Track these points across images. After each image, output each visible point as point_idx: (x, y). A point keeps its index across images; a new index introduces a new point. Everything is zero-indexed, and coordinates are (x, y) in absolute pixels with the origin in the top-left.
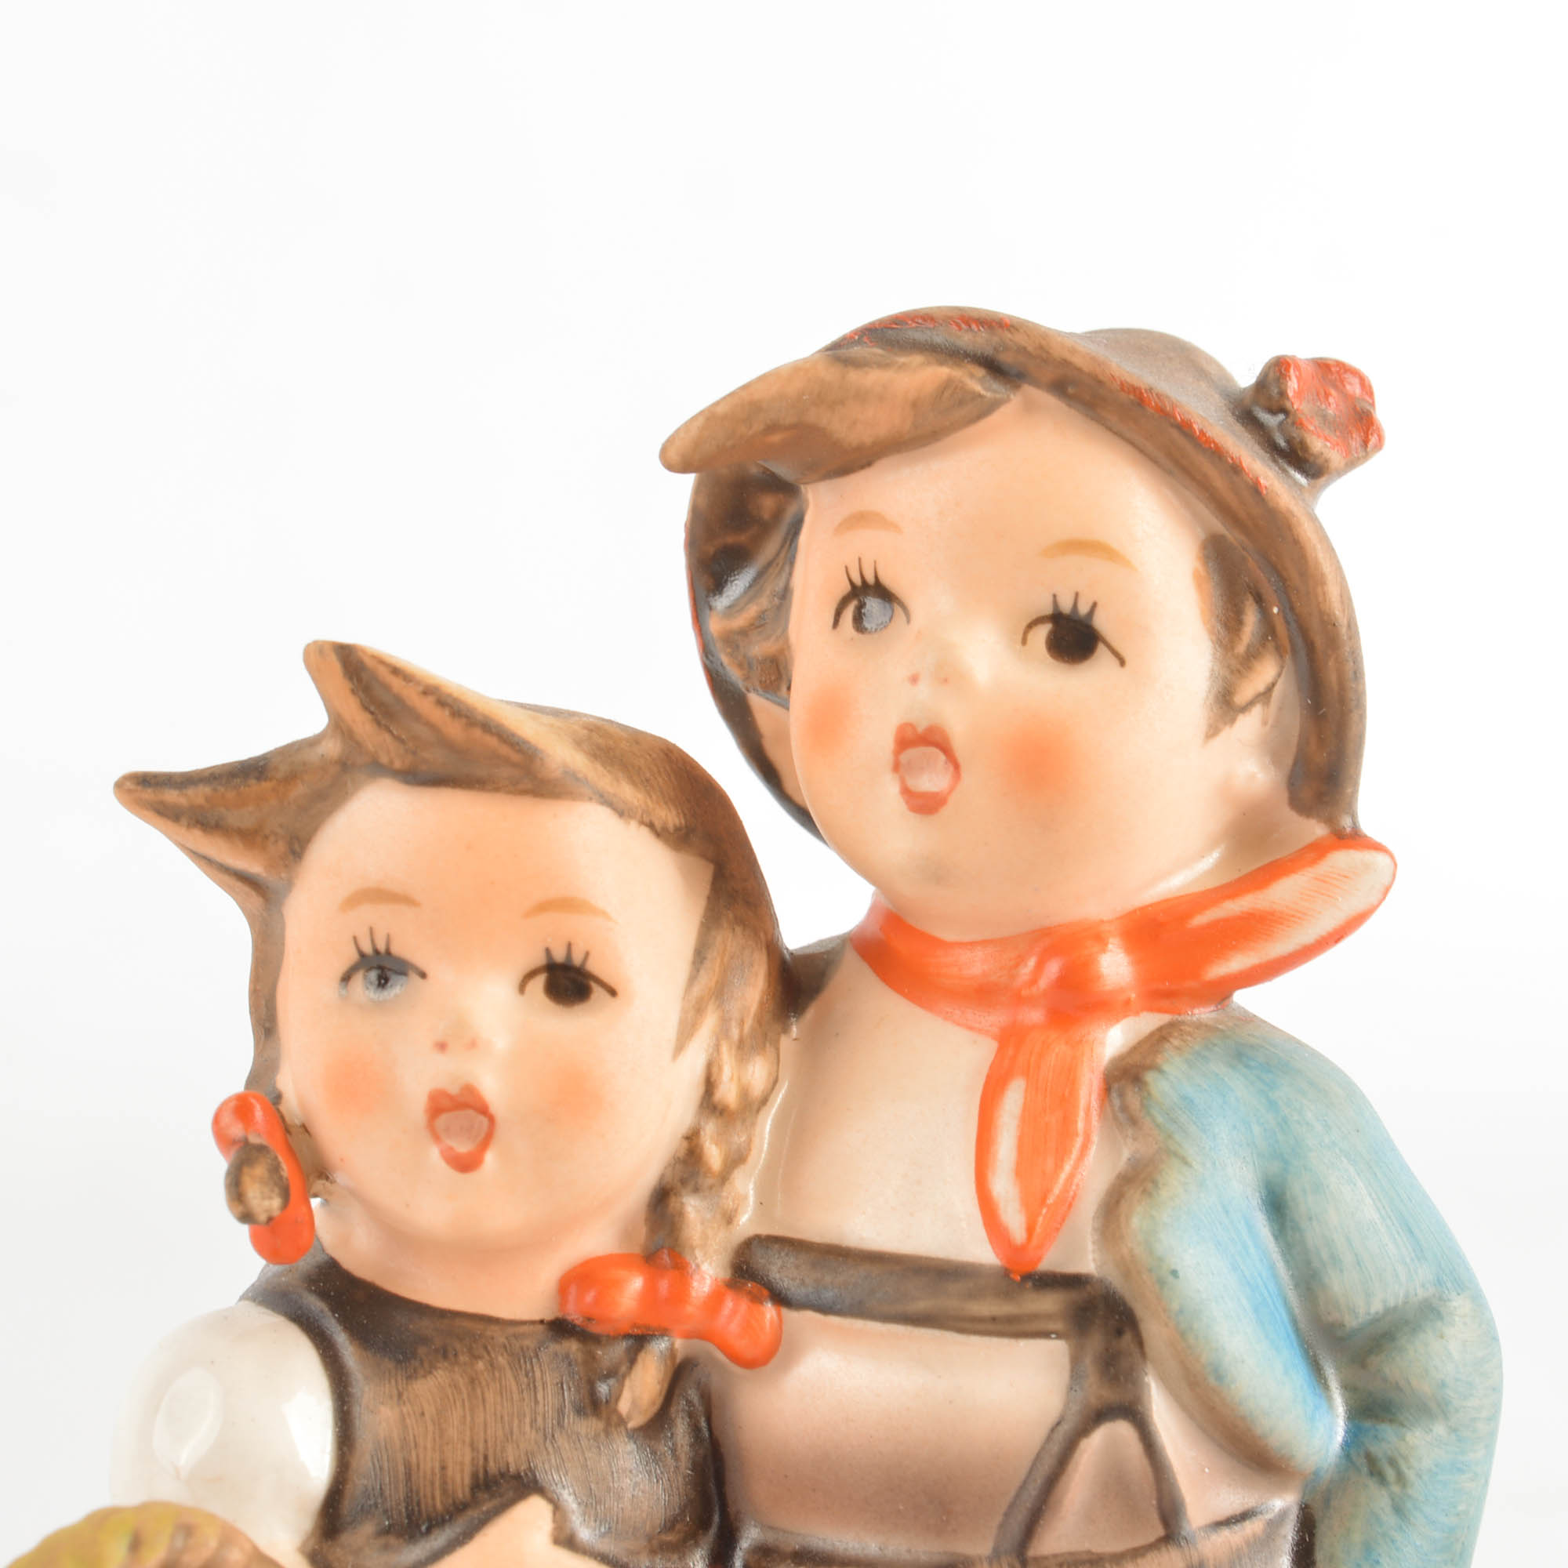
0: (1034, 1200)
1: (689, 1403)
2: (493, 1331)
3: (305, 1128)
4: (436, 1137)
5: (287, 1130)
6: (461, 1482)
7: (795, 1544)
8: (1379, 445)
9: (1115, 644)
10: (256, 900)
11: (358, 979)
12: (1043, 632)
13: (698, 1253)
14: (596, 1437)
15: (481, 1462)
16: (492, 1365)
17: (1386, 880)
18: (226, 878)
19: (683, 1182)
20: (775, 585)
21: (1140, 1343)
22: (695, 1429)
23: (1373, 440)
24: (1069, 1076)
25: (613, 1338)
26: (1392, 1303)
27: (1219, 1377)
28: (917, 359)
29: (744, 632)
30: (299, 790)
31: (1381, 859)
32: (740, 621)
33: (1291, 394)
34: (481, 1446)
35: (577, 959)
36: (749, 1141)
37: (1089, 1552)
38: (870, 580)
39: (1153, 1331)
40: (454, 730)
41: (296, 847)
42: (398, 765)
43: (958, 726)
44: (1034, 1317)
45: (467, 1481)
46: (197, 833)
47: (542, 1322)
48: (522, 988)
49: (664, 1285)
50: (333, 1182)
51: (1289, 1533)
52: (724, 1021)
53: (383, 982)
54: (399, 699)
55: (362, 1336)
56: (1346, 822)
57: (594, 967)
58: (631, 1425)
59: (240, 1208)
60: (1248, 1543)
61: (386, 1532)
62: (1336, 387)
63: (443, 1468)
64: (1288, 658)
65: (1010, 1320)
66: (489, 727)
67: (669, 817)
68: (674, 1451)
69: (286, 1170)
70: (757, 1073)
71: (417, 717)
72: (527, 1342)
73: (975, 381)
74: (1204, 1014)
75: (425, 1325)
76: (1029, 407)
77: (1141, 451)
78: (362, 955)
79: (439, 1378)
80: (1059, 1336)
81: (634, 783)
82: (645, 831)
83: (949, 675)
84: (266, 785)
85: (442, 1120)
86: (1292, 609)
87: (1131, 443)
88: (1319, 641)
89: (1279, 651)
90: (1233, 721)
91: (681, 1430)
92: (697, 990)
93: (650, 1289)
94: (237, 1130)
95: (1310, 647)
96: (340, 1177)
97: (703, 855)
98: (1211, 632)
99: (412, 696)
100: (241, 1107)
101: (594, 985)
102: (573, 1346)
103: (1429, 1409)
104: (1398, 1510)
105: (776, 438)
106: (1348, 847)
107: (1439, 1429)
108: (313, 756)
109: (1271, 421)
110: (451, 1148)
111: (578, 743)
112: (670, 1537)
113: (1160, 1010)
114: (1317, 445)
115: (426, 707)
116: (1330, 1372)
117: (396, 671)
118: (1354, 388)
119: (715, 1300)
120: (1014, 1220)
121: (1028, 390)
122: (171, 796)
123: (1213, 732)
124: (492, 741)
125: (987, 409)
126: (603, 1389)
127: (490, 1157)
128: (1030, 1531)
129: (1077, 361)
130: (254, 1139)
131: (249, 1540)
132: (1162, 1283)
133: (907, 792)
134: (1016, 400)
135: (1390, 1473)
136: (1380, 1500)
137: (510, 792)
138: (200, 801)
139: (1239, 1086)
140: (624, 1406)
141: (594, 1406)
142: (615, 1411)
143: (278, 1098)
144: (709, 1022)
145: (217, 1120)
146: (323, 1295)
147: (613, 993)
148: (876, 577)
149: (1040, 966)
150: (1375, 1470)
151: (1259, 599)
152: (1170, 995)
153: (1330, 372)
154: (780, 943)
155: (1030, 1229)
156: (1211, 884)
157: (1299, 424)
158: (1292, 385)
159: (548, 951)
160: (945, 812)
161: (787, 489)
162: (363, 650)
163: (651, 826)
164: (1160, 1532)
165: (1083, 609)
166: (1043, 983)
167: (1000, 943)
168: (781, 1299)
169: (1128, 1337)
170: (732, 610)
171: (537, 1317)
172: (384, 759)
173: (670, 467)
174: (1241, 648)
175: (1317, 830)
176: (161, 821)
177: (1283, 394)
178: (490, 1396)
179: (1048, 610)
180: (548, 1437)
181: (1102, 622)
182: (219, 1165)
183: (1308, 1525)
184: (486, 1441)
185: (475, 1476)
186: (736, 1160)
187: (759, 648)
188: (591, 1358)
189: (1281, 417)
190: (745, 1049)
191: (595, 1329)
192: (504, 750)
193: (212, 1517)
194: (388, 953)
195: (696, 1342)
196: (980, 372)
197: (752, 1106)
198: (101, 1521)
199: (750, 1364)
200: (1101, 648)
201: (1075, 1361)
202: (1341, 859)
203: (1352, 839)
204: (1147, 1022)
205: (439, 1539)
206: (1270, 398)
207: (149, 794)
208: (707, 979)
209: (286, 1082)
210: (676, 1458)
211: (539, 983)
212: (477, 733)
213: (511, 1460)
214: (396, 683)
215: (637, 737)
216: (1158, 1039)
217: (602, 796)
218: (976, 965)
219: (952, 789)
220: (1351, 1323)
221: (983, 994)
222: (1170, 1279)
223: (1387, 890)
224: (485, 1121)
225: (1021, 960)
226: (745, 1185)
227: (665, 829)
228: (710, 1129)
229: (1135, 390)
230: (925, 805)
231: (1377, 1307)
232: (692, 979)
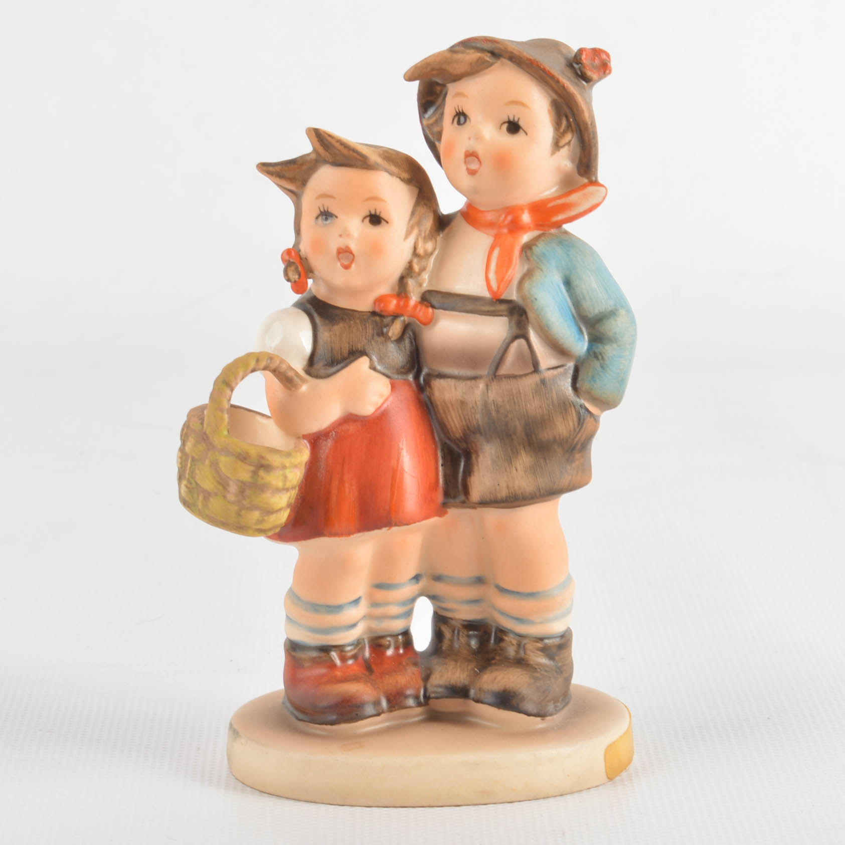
0: (500, 280)
1: (409, 335)
2: (355, 313)
3: (306, 259)
4: (339, 259)
5: (301, 258)
6: (345, 352)
7: (436, 373)
8: (610, 73)
9: (525, 129)
10: (294, 198)
11: (320, 218)
12: (506, 126)
13: (412, 294)
14: (382, 342)
15: (351, 347)
16: (355, 323)
17: (604, 195)
18: (285, 191)
19: (408, 275)
20: (439, 112)
21: (527, 318)
22: (411, 343)
23: (608, 72)
24: (512, 247)
25: (388, 316)
26: (601, 311)
27: (548, 327)
28: (472, 51)
29: (432, 125)
30: (304, 167)
31: (602, 189)
32: (431, 121)
33: (583, 59)
34: (351, 343)
35: (378, 213)
36: (427, 264)
37: (513, 374)
38: (461, 111)
39: (531, 315)
40: (345, 151)
41: (304, 182)
42: (330, 161)
43: (481, 151)
44: (499, 311)
45: (347, 351)
46: (278, 179)
47: (369, 312)
48: (363, 221)
49: (402, 303)
50: (315, 274)
51: (571, 372)
52: (420, 231)
53: (326, 219)
54: (330, 143)
55: (321, 314)
56: (594, 179)
57: (383, 215)
58: (392, 339)
59: (287, 278)
60: (559, 374)
61: (326, 365)
62: (598, 57)
63: (341, 348)
64: (575, 133)
65: (493, 311)
66: (354, 150)
67: (406, 176)
68: (405, 347)
69: (300, 268)
70: (429, 246)
71: (335, 148)
72: (365, 317)
73: (487, 57)
74: (553, 231)
75: (337, 312)
76: (503, 64)
77: (533, 76)
78: (321, 212)
79: (341, 325)
80: (506, 316)
81: (395, 166)
82: (398, 180)
83: (478, 138)
84: (296, 166)
85: (341, 255)
86: (576, 120)
87: (530, 74)
88: (583, 129)
89: (572, 131)
90: (559, 150)
91: (407, 342)
92: (411, 223)
93: (398, 304)
94: (287, 258)
95: (580, 130)
96: (316, 272)
97: (417, 187)
98: (553, 125)
99: (333, 142)
100: (288, 252)
101: (383, 221)
102: (377, 318)
103: (611, 340)
104: (602, 367)
105: (434, 72)
106: (593, 185)
107: (615, 346)
108: (308, 158)
109: (576, 66)
110: (343, 263)
111: (380, 155)
112: (403, 370)
113: (541, 230)
114: (589, 73)
115: (337, 145)
116: (584, 329)
117: (329, 136)
118: (604, 57)
119: (415, 307)
120: (494, 285)
121: (502, 59)
122: (271, 169)
123: (553, 153)
124: (355, 154)
125: (491, 65)
126: (385, 330)
127: (353, 266)
128: (497, 368)
129: (515, 52)
130: (291, 260)
131: (287, 363)
132: (532, 301)
133: (468, 169)
134: (499, 62)
135: (600, 357)
136: (597, 364)
137: (360, 168)
138: (278, 170)
139: (559, 251)
140: (390, 334)
141: (381, 334)
142: (388, 335)
143: (300, 251)
144: (415, 232)
145: (282, 255)
146: (311, 304)
147: (387, 222)
148: (462, 110)
149: (506, 217)
150: (596, 356)
151: (567, 117)
152: (542, 226)
153: (597, 52)
154: (439, 211)
155: (498, 287)
156: (555, 195)
157: (584, 67)
158: (584, 56)
159: (370, 212)
160: (477, 175)
161: (443, 86)
162: (322, 130)
163: (400, 178)
164: (533, 369)
165: (516, 119)
166: (506, 222)
167: (496, 211)
168: (433, 307)
169: (524, 316)
170: (430, 118)
171: (368, 310)
172: (327, 159)
173: (406, 80)
174: (562, 130)
175: (585, 181)
176: (268, 175)
177: (581, 59)
178: (354, 330)
179: (507, 120)
180: (369, 341)
181: (521, 123)
182: (282, 266)
183: (577, 370)
184: (353, 342)
185: (349, 351)
186: (423, 269)
187: (436, 129)
188: (382, 321)
189: (580, 65)
190: (426, 239)
191: (383, 314)
192: (358, 157)
193: (278, 356)
194: (328, 211)
195: (411, 318)
196: (489, 55)
197: (428, 255)
198: (249, 355)
199: (425, 324)
200: (521, 130)
201: (510, 322)
202: (591, 189)
203: (595, 183)
204: (536, 233)
205: (339, 366)
206: (577, 60)
207: (265, 168)
208: (415, 220)
209: (302, 247)
210: (405, 349)
211: (368, 219)
212: (351, 152)
213: (359, 347)
214: (329, 139)
215: (398, 153)
216: (539, 237)
217: (385, 169)
218: (490, 217)
219: (479, 168)
220: (590, 316)
221: (491, 225)
222: (535, 300)
223: (604, 198)
224: (352, 256)
225: (500, 216)
226: (426, 276)
227: (404, 179)
228: (415, 260)
229: (530, 60)
230: (472, 173)
231: (597, 311)
232: (410, 220)
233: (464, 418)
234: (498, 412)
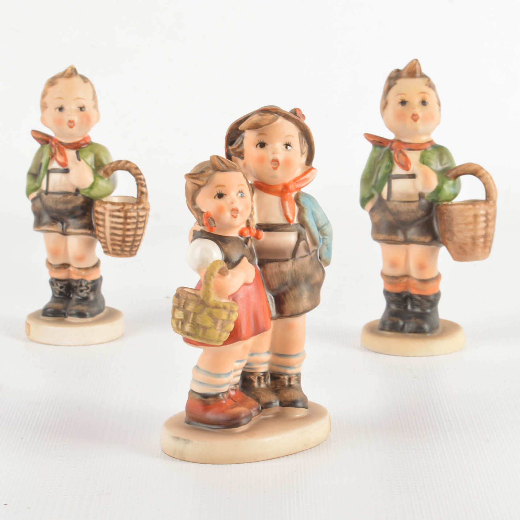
13: (252, 226)
16: (235, 242)
42: (221, 170)
43: (280, 159)
44: (294, 229)
48: (237, 195)
51: (318, 252)
63: (234, 255)
72: (237, 239)
78: (218, 193)
80: (297, 231)
85: (233, 212)
98: (300, 144)
103: (328, 236)
104: (327, 249)
105: (253, 125)
110: (234, 216)
120: (290, 218)
125: (277, 120)
127: (238, 216)
128: (295, 255)
133: (273, 167)
148: (263, 141)
156: (300, 175)
159: (239, 191)
165: (289, 143)
174: (303, 146)
175: (309, 167)
178: (236, 245)
179: (285, 144)
181: (291, 145)
194: (221, 193)
195: (253, 237)
199: (259, 239)
204: (296, 193)
219: (278, 167)
220: (321, 227)
221: (278, 191)
224: (237, 212)
230: (275, 169)
233: (281, 279)
234: (295, 274)
